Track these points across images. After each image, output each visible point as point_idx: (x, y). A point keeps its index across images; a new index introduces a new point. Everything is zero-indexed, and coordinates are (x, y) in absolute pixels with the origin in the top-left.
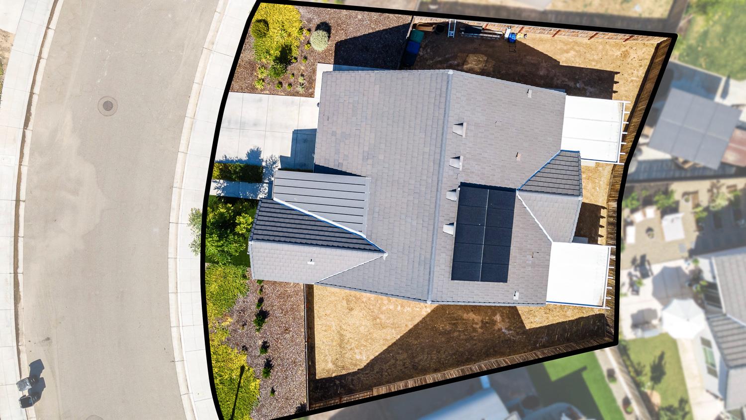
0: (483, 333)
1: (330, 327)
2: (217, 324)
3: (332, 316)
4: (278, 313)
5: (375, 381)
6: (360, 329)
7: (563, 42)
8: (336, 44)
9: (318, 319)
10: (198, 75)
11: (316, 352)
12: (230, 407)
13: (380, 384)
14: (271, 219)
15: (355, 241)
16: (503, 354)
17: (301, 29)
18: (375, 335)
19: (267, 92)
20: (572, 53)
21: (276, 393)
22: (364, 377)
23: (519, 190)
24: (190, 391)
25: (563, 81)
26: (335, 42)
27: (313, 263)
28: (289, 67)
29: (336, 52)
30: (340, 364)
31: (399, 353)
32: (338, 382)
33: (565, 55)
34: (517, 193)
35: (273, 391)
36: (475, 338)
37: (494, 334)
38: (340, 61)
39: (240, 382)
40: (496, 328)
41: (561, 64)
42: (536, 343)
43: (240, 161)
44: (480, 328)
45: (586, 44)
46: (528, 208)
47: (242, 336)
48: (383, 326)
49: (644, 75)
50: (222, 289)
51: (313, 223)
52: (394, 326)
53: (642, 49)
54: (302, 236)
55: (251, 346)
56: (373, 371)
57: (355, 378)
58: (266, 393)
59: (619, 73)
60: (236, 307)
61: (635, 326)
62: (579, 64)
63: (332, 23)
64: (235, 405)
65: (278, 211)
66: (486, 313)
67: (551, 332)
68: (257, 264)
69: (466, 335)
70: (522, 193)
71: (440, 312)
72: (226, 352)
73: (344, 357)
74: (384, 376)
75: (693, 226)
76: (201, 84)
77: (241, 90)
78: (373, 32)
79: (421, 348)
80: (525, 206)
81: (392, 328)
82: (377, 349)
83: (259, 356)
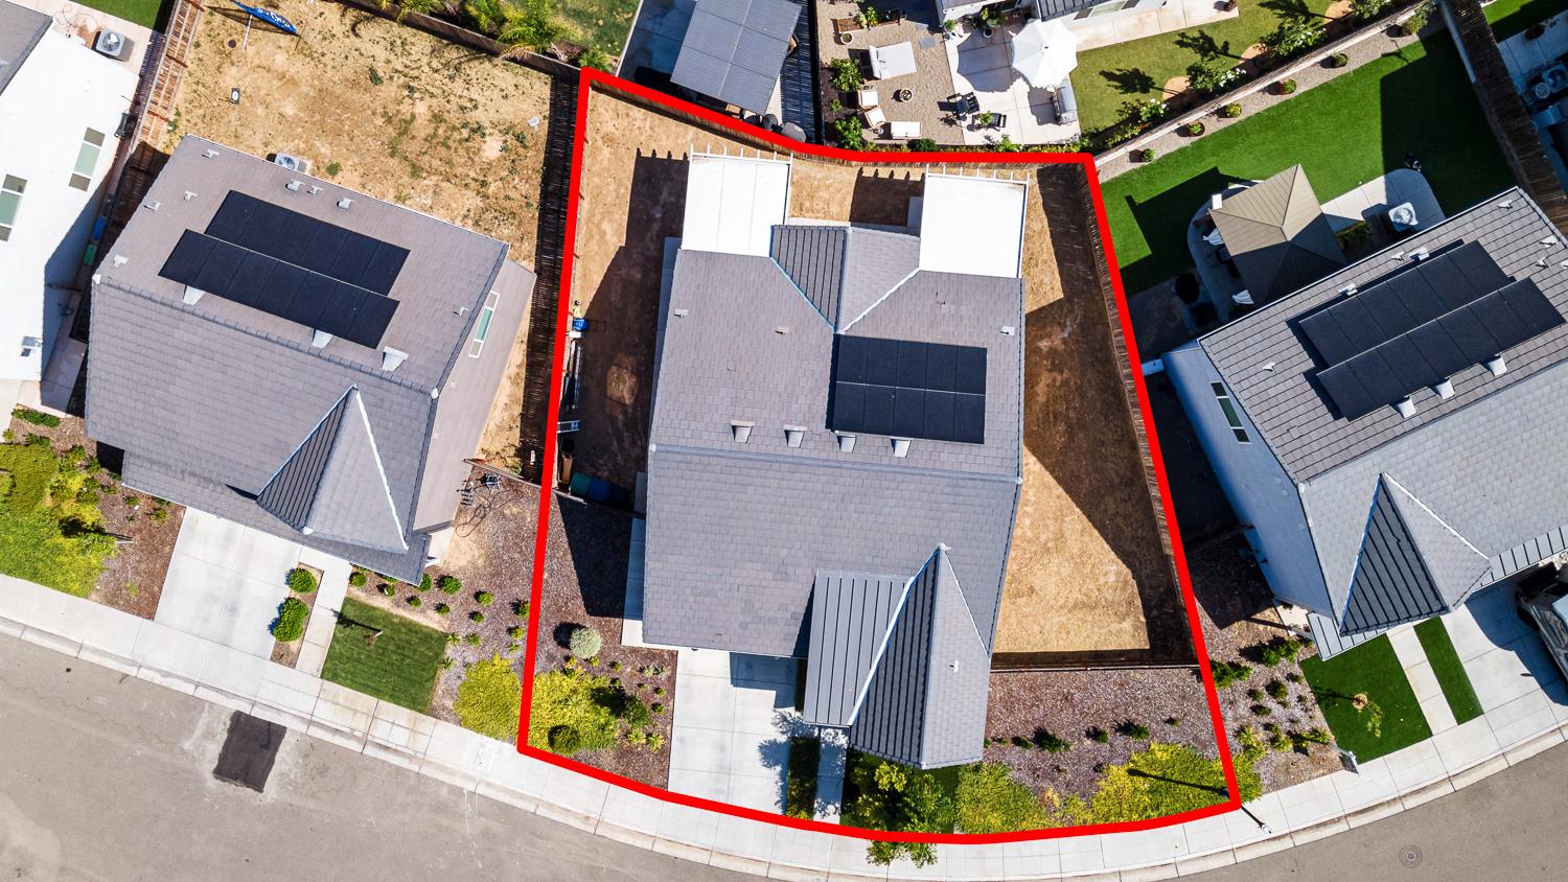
0: (1070, 369)
1: (1062, 625)
2: (1058, 815)
3: (1043, 622)
4: (1039, 713)
5: (1153, 549)
6: (1064, 574)
7: (588, 240)
8: (591, 613)
9: (1049, 645)
10: (639, 843)
11: (1105, 649)
12: (1199, 794)
13: (1157, 542)
14: (884, 731)
15: (920, 596)
16: (1106, 336)
17: (565, 672)
18: (1075, 551)
19: (668, 728)
20: (605, 226)
21: (1174, 716)
22: (1146, 568)
23: (836, 328)
24: (1172, 861)
25: (652, 240)
26: (587, 616)
27: (956, 664)
28: (629, 692)
29: (603, 615)
30: (1123, 609)
31: (1106, 510)
32: (1155, 612)
33: (608, 237)
34: (841, 332)
35: (1171, 721)
36: (1079, 382)
37: (1072, 351)
38: (617, 607)
39: (1155, 777)
40: (1062, 347)
41: (623, 245)
42: (1087, 282)
43: (783, 776)
44: (1062, 375)
45: (591, 203)
46: (865, 313)
47: (1077, 773)
48: (1060, 537)
49: (643, 110)
50: (997, 806)
51: (890, 663)
52: (1059, 518)
53: (600, 114)
54: (912, 681)
55: (1095, 758)
56: (1136, 554)
57: (1146, 582)
58: (1174, 732)
59: (638, 149)
60: (1029, 782)
61: (1057, 120)
62: (624, 214)
63: (555, 622)
64: (1194, 785)
65: (870, 719)
66: (1036, 364)
67: (1068, 257)
68: (958, 754)
69: (1074, 399)
70: (841, 325)
71: (1035, 440)
72: (1105, 799)
73: (1113, 602)
74: (1144, 535)
75: (890, 28)
76: (654, 838)
77: (665, 772)
78: (572, 553)
79: (1096, 472)
80: (861, 316)
81: (1063, 521)
82: (1098, 546)
83: (1111, 745)
